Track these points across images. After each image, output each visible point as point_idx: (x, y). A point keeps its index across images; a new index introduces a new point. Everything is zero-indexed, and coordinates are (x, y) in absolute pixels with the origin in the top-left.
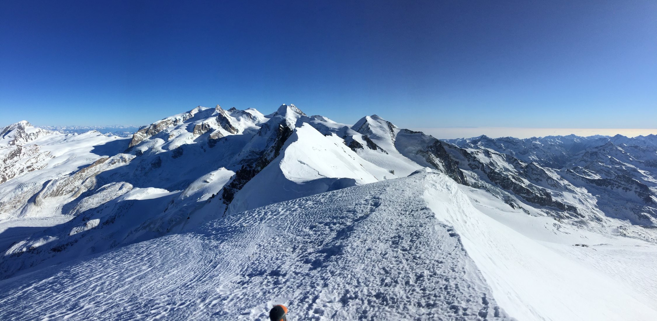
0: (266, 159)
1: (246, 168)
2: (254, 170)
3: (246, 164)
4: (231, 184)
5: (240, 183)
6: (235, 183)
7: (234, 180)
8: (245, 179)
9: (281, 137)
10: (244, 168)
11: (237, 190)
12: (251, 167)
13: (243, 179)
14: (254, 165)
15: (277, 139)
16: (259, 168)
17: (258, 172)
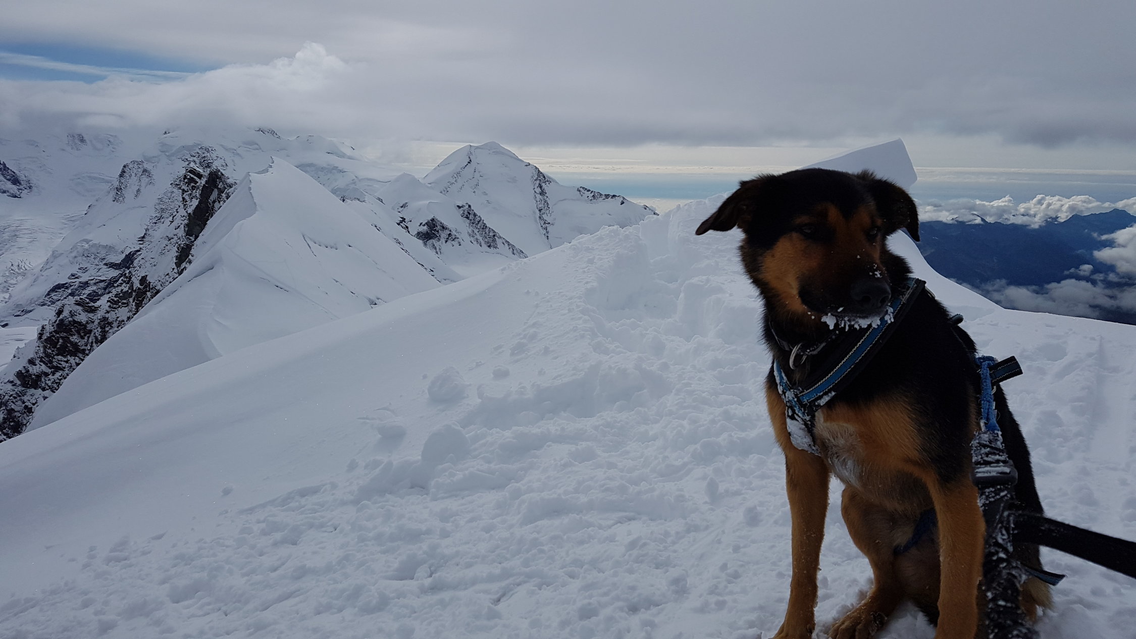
0: (143, 280)
1: (72, 314)
2: (105, 319)
3: (71, 300)
4: (19, 375)
5: (57, 369)
6: (35, 370)
7: (31, 362)
8: (74, 354)
9: (195, 203)
10: (66, 313)
11: (47, 393)
12: (93, 310)
13: (63, 351)
14: (103, 302)
15: (182, 212)
16: (123, 312)
17: (121, 324)
